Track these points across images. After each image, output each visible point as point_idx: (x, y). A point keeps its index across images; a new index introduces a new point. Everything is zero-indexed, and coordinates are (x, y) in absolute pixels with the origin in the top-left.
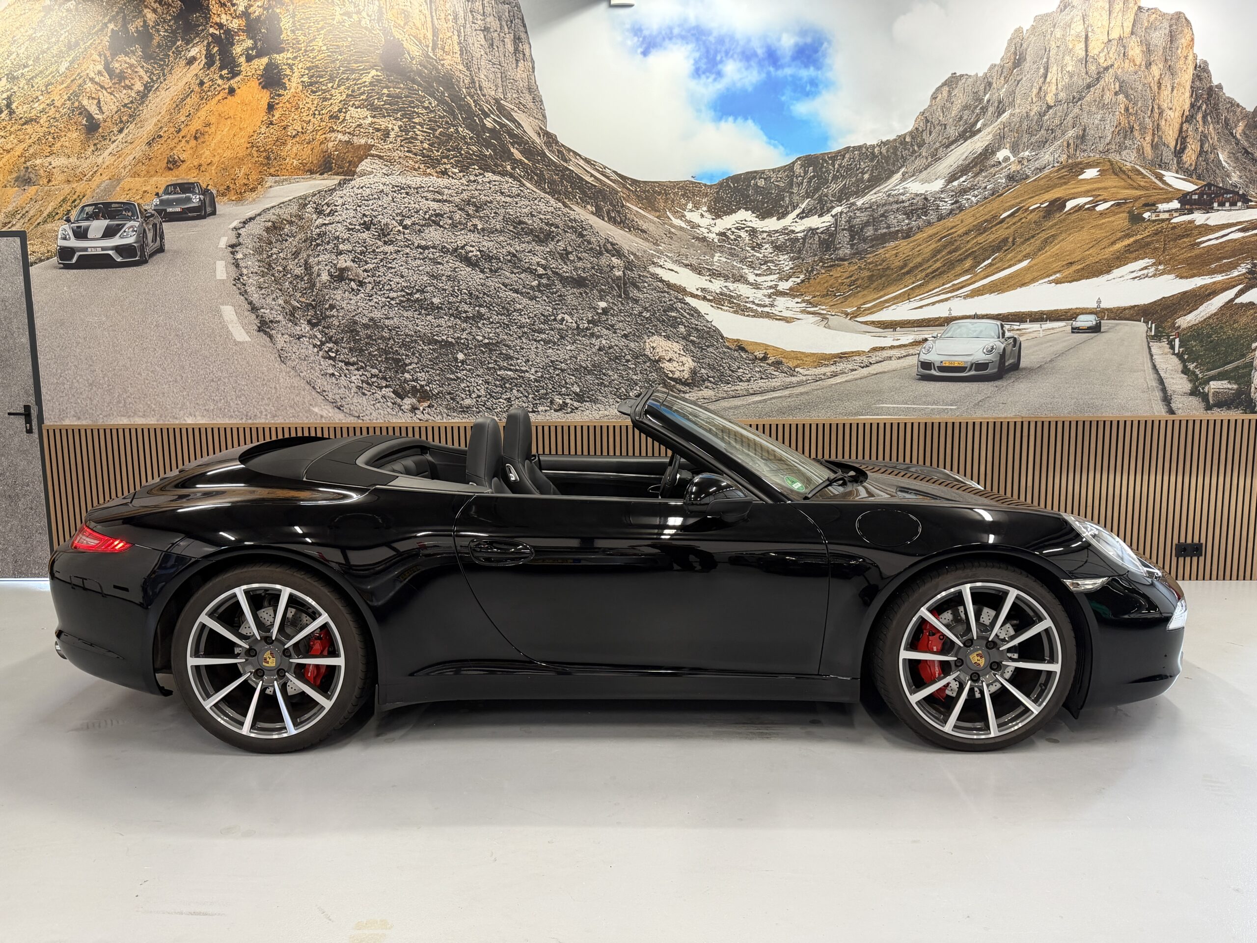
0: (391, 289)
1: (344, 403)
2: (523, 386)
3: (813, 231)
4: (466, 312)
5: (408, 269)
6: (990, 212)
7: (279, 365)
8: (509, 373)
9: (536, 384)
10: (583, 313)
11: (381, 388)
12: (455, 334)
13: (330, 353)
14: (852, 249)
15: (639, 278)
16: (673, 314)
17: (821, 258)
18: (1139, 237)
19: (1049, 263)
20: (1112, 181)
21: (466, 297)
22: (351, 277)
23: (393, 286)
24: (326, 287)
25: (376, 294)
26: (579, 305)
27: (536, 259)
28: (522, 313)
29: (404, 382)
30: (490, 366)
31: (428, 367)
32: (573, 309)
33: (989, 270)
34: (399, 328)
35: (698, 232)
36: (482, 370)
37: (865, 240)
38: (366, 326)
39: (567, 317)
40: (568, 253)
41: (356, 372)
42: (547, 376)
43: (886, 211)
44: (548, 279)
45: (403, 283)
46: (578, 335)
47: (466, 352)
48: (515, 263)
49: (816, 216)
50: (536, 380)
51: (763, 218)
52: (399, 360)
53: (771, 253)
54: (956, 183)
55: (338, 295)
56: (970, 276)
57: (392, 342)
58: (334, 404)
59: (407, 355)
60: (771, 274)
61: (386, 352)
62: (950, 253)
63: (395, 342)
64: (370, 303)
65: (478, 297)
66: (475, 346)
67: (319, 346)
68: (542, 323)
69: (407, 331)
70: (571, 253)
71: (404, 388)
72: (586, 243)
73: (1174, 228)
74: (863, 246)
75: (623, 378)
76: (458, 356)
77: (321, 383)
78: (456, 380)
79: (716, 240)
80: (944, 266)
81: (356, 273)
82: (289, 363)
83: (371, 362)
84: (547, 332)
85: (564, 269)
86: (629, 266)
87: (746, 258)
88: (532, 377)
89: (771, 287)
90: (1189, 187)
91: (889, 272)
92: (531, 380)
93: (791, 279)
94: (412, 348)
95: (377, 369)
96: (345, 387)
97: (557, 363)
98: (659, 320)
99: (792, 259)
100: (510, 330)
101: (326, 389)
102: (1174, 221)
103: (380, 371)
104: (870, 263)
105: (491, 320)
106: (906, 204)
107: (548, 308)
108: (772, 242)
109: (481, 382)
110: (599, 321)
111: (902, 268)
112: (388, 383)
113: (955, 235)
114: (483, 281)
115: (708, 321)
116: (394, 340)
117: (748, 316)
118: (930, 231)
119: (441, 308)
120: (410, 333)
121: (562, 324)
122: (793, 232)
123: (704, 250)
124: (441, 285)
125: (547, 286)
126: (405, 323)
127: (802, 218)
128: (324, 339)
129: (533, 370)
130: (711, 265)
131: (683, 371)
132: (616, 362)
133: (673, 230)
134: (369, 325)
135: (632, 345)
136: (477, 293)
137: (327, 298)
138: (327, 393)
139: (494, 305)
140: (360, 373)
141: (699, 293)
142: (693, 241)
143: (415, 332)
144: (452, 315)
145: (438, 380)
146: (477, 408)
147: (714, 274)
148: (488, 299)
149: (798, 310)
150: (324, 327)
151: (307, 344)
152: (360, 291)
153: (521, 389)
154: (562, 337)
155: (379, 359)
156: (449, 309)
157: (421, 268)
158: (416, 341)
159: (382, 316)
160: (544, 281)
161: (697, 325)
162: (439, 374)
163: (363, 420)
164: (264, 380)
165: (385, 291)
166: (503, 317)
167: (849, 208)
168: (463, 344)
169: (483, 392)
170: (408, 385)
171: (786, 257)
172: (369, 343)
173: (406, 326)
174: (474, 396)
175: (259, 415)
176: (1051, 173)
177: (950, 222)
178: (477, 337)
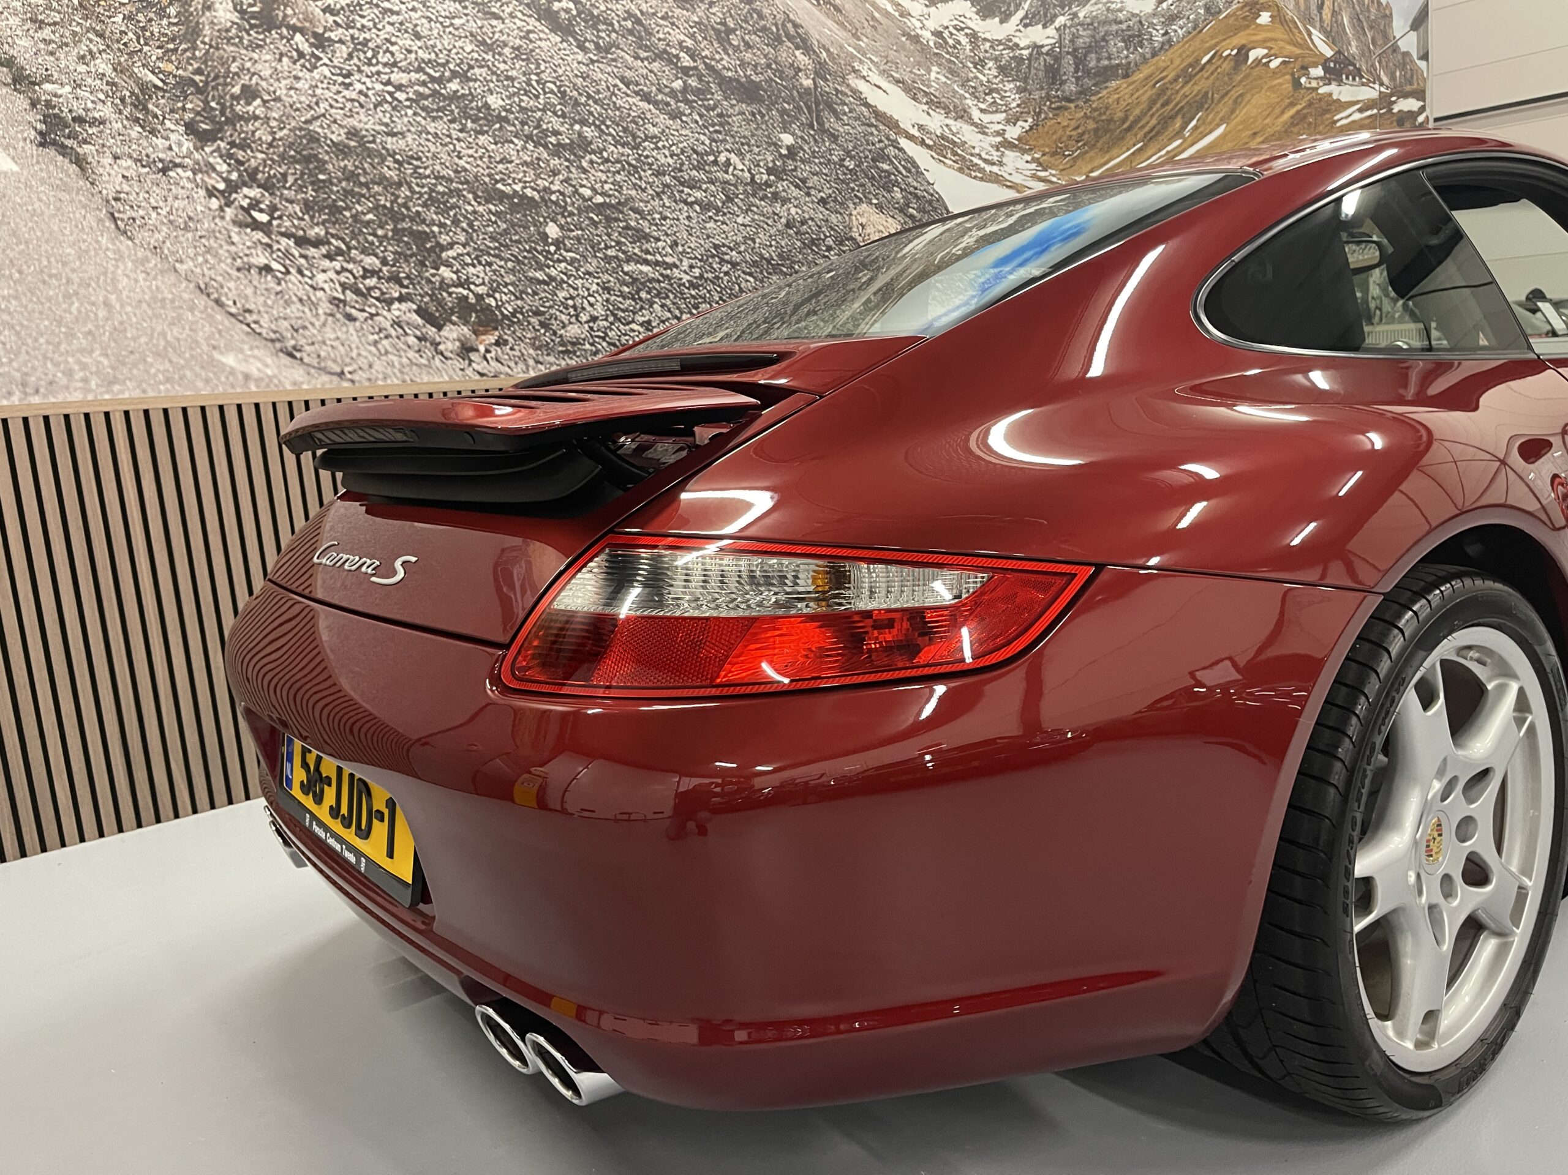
0: (395, 64)
1: (302, 341)
2: (671, 296)
3: (1036, 47)
4: (556, 133)
5: (430, 20)
6: (1193, 52)
7: (112, 240)
8: (645, 269)
9: (693, 293)
10: (759, 154)
11: (389, 302)
12: (539, 182)
13: (255, 214)
14: (1077, 84)
15: (836, 95)
16: (885, 167)
17: (1047, 93)
18: (1299, 107)
19: (1240, 131)
20: (1279, 33)
21: (554, 100)
22: (293, 21)
23: (399, 57)
24: (229, 39)
25: (360, 71)
26: (753, 135)
27: (677, 36)
28: (660, 144)
29: (441, 288)
30: (610, 252)
31: (489, 254)
32: (743, 144)
33: (1195, 135)
34: (419, 159)
35: (909, 24)
36: (595, 263)
37: (1088, 72)
38: (341, 150)
39: (734, 158)
40: (730, 31)
41: (326, 263)
42: (710, 275)
43: (1107, 33)
44: (700, 80)
45: (420, 52)
46: (754, 196)
47: (563, 221)
48: (640, 38)
49: (1040, 26)
50: (693, 285)
51: (984, 17)
52: (426, 236)
53: (996, 77)
54: (1164, 5)
55: (264, 63)
56: (1179, 142)
57: (404, 192)
58: (278, 345)
59: (442, 225)
60: (996, 112)
61: (396, 217)
62: (1163, 106)
63: (413, 192)
64: (346, 93)
65: (577, 103)
66: (579, 209)
67: (222, 192)
68: (694, 168)
69: (438, 167)
70: (734, 31)
71: (441, 303)
72: (755, 16)
73: (1320, 100)
74: (1088, 82)
76: (547, 230)
77: (234, 289)
78: (548, 284)
79: (931, 44)
80: (1159, 123)
81: (305, 13)
82: (141, 236)
83: (361, 239)
84: (704, 186)
85: (724, 62)
86: (821, 71)
87: (968, 80)
88: (686, 278)
89: (998, 133)
90: (1329, 53)
91: (1112, 126)
92: (684, 284)
93: (1020, 123)
94: (452, 207)
95: (376, 255)
96: (301, 300)
97: (724, 249)
98: (867, 176)
99: (1020, 90)
100: (640, 178)
101: (252, 307)
102: (1321, 91)
103: (384, 262)
104: (1095, 110)
105: (605, 154)
106: (1124, 26)
107: (702, 137)
108: (996, 59)
109: (594, 287)
110: (784, 171)
111: (1124, 120)
112: (404, 291)
113: (1166, 80)
114: (584, 69)
115: (929, 184)
116: (410, 188)
117: (975, 177)
118: (1146, 71)
119: (506, 120)
120: (444, 173)
121: (727, 172)
122: (1017, 45)
123: (918, 58)
124: (502, 66)
125: (697, 92)
126: (433, 149)
127: (1026, 26)
128: (234, 176)
129: (686, 263)
130: (929, 86)
132: (813, 250)
133: (877, 15)
134: (348, 147)
135: (834, 219)
136: (575, 93)
137: (234, 68)
138: (255, 317)
139: (608, 123)
140: (338, 268)
141: (917, 134)
142: (904, 39)
143: (456, 172)
144: (529, 137)
145: (513, 284)
146: (592, 344)
147: (934, 103)
148: (596, 109)
149: (1028, 173)
150: (232, 144)
151: (189, 185)
152: (319, 59)
153: (668, 302)
154: (730, 199)
155: (380, 232)
156: (523, 123)
157: (457, 22)
158: (458, 193)
159: (378, 128)
160: (693, 82)
161: (916, 189)
162: (512, 271)
163: (353, 381)
164: (69, 281)
165: (380, 67)
166: (627, 151)
167: (1072, 19)
168: (556, 203)
169: (600, 311)
170: (450, 294)
171: (1012, 86)
172: (352, 193)
173: (435, 157)
174: (584, 317)
175: (64, 381)
176: (1238, 9)
177: (1162, 59)
178: (582, 190)
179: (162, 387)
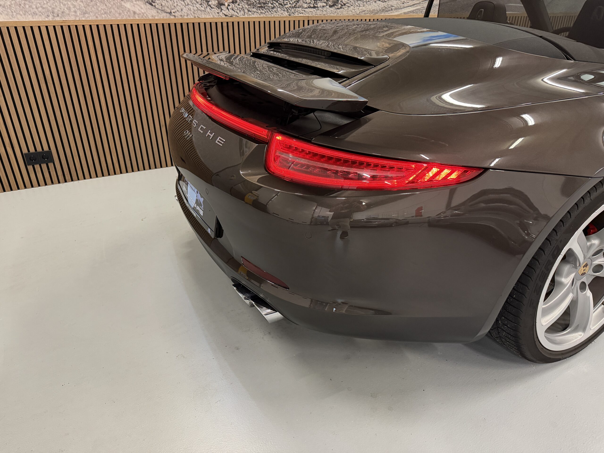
163: (175, 16)
179: (103, 16)
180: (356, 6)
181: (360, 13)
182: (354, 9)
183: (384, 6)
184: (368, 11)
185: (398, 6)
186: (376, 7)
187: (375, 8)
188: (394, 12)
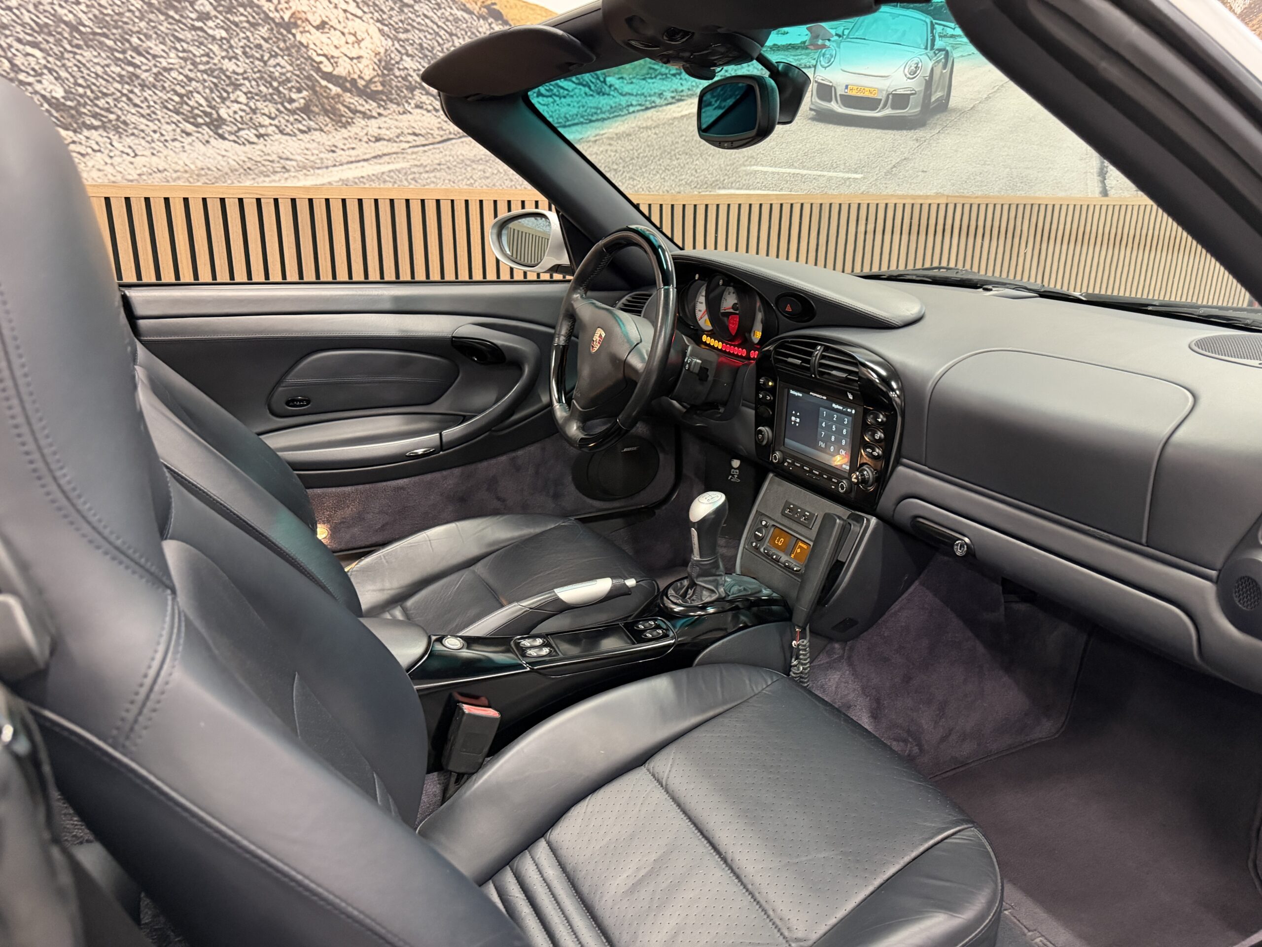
75: (194, 64)
131: (359, 58)
180: (118, 153)
181: (144, 177)
182: (112, 164)
183: (250, 156)
184: (176, 171)
185: (312, 158)
186: (214, 158)
187: (211, 164)
188: (294, 177)
